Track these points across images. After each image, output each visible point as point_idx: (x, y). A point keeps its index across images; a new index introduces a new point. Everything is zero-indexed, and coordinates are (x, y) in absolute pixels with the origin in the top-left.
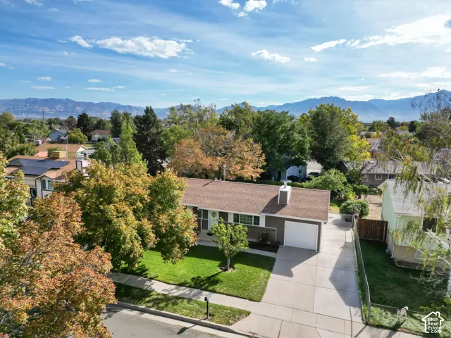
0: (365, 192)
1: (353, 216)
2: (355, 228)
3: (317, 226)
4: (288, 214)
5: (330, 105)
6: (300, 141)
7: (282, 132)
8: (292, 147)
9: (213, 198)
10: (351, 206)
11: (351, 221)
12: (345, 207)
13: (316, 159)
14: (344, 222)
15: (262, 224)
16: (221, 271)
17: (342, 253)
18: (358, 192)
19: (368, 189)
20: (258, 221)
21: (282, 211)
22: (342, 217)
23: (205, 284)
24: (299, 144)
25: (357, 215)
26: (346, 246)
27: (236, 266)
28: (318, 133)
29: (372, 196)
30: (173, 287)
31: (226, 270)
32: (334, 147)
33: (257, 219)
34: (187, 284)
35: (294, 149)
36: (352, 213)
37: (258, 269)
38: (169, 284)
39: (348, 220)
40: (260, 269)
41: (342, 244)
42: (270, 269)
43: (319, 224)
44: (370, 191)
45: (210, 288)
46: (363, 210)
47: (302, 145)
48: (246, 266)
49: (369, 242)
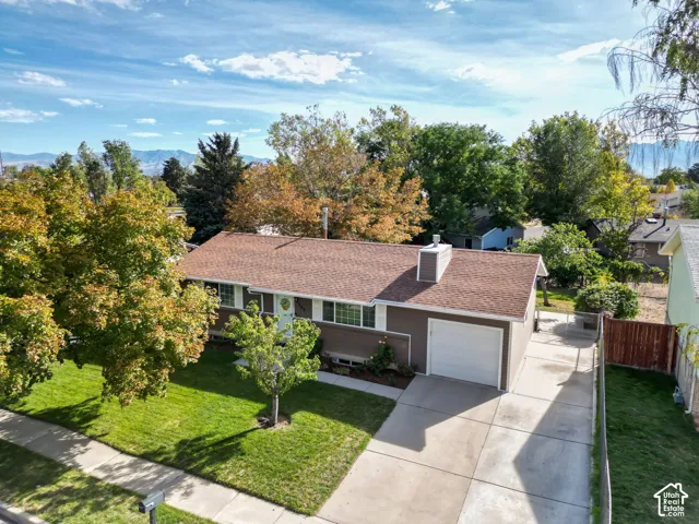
0: (635, 273)
1: (600, 316)
2: (601, 341)
3: (501, 330)
4: (433, 303)
5: (571, 114)
6: (505, 178)
7: (470, 160)
8: (490, 190)
9: (285, 270)
10: (597, 296)
11: (595, 329)
12: (583, 298)
13: (540, 218)
14: (582, 330)
15: (381, 325)
16: (257, 425)
17: (560, 396)
18: (620, 275)
19: (642, 269)
20: (373, 318)
21: (421, 295)
22: (577, 321)
23: (201, 457)
24: (502, 183)
25: (610, 314)
26: (574, 381)
27: (298, 416)
28: (546, 167)
29: (649, 284)
30: (128, 459)
31: (270, 424)
32: (576, 192)
33: (370, 314)
34: (160, 454)
35: (493, 193)
36: (597, 310)
37: (343, 426)
38: (123, 452)
39: (589, 326)
40: (350, 427)
41: (566, 376)
42: (373, 430)
43: (506, 326)
44: (645, 273)
45: (208, 469)
46: (624, 304)
47: (508, 185)
48: (319, 418)
49: (633, 373)
